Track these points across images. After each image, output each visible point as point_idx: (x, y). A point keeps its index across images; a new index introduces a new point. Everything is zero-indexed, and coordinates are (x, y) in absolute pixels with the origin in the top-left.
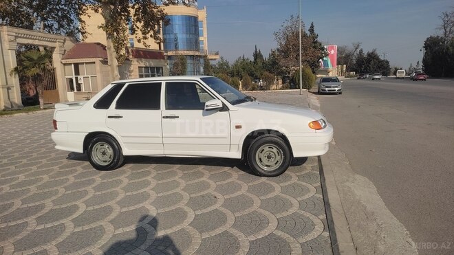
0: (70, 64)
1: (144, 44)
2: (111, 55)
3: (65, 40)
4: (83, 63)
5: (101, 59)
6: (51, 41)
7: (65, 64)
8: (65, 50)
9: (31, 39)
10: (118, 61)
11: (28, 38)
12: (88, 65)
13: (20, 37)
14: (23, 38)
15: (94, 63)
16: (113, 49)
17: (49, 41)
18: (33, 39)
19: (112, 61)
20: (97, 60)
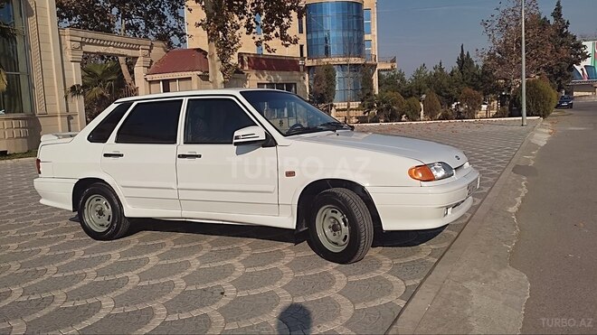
0: (158, 82)
1: (267, 47)
2: (214, 65)
3: (152, 46)
4: (175, 80)
5: (199, 73)
6: (132, 49)
7: (150, 82)
8: (152, 61)
9: (103, 45)
10: (224, 75)
11: (99, 45)
12: (183, 82)
13: (88, 43)
14: (92, 44)
15: (190, 78)
16: (216, 57)
17: (129, 48)
18: (106, 46)
19: (215, 75)
20: (194, 75)
